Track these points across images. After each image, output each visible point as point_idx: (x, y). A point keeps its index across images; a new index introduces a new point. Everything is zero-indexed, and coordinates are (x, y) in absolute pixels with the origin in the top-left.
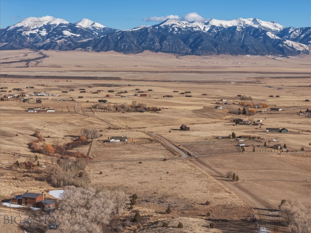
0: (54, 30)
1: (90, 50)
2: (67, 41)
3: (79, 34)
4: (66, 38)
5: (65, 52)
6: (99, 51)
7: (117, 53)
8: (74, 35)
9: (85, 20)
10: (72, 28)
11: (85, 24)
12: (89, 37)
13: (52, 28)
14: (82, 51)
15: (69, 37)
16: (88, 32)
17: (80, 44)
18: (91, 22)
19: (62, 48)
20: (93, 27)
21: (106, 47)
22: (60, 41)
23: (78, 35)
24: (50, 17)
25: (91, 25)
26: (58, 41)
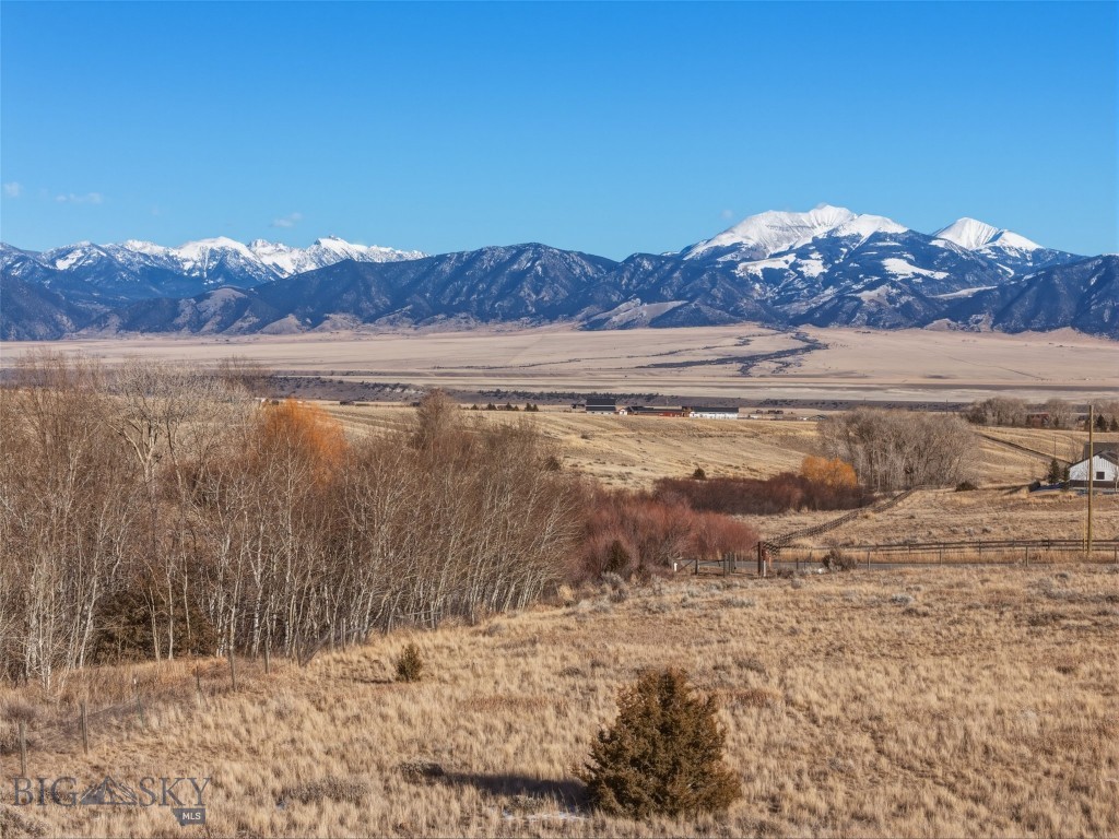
0: (852, 255)
1: (983, 326)
2: (900, 295)
3: (944, 271)
4: (893, 285)
5: (890, 333)
6: (1015, 331)
7: (1084, 336)
8: (925, 272)
9: (967, 224)
10: (918, 247)
11: (969, 235)
12: (977, 284)
13: (845, 250)
14: (955, 329)
15: (907, 281)
16: (978, 264)
17: (946, 306)
18: (987, 231)
19: (880, 319)
20: (995, 249)
21: (1042, 316)
22: (873, 293)
23: (940, 275)
24: (838, 209)
25: (990, 241)
26: (866, 295)
